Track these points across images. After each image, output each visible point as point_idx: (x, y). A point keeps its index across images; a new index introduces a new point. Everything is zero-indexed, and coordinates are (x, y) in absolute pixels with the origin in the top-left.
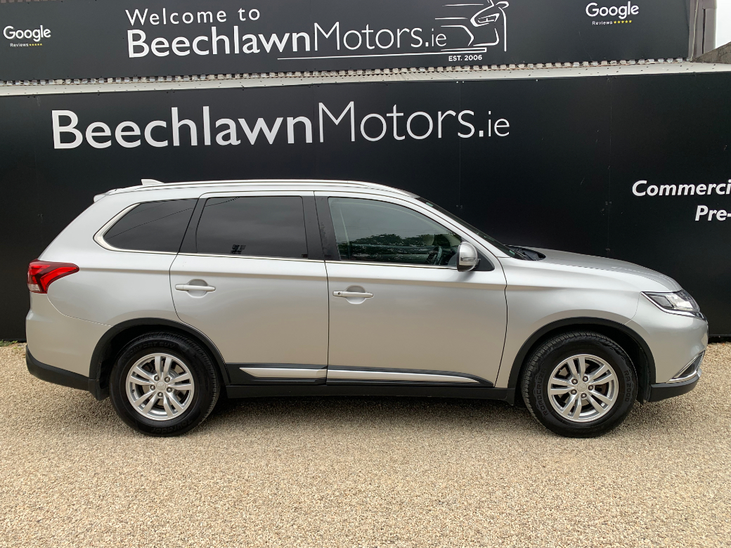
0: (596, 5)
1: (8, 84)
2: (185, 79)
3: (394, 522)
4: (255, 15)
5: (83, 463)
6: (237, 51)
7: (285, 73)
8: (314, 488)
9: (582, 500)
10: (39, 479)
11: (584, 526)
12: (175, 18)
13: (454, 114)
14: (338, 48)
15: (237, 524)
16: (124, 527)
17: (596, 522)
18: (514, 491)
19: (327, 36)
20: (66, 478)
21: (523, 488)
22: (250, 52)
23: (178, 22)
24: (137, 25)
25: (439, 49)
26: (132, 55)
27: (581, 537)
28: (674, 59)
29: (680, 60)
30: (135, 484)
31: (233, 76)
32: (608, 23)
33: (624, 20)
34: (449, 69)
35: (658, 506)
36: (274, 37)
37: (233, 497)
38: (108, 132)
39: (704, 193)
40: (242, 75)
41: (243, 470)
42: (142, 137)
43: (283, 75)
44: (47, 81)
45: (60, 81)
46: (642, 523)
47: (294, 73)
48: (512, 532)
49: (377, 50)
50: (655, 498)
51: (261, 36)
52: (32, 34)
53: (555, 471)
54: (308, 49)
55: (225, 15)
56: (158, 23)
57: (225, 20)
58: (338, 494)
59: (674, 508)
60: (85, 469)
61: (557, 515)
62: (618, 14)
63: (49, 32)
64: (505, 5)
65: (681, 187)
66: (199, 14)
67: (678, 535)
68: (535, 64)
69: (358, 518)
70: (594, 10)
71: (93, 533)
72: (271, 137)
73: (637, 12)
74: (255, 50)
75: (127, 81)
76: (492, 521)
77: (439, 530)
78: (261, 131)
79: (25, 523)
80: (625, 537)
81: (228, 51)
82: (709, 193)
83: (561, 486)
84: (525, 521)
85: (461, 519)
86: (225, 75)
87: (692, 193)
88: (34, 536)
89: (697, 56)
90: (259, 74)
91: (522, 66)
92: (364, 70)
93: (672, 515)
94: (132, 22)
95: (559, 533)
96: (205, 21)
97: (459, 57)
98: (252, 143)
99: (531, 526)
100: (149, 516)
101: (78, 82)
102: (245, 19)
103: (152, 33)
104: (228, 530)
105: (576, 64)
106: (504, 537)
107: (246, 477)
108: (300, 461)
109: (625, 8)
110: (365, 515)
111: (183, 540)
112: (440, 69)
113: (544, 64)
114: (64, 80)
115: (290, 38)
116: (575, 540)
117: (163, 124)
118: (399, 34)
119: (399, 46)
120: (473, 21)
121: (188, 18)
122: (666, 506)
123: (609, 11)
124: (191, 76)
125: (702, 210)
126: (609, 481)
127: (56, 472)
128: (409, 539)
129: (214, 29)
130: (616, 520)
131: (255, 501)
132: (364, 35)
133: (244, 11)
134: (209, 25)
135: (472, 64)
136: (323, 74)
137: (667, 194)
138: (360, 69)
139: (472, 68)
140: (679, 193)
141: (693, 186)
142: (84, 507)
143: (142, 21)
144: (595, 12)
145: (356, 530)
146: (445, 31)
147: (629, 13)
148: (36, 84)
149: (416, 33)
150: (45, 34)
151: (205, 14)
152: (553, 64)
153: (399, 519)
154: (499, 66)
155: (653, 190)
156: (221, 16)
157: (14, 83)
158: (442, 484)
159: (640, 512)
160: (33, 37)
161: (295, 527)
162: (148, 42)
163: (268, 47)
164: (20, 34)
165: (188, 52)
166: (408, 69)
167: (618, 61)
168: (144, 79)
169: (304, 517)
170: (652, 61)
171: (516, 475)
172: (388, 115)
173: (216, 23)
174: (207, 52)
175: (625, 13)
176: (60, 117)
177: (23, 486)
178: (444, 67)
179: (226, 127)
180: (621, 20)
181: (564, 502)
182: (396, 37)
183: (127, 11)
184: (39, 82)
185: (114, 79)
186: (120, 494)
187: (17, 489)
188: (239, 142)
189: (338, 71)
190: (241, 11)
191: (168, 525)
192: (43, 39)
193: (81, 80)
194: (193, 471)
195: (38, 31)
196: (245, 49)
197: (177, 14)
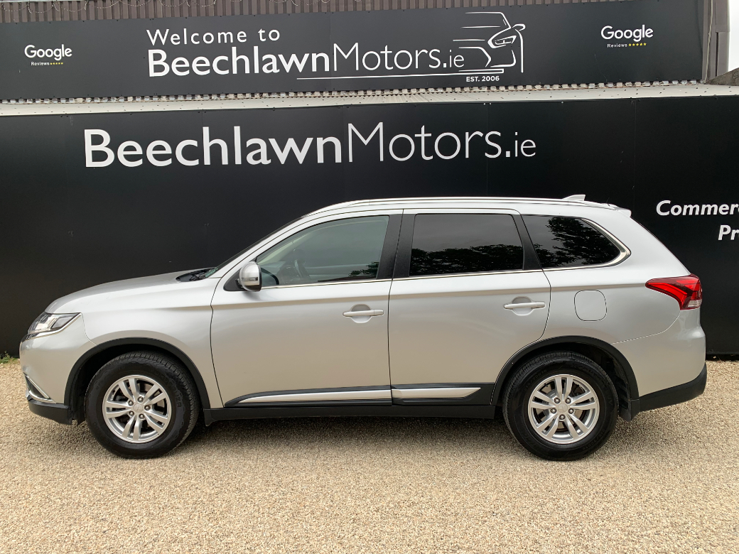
0: (611, 28)
1: (28, 102)
2: (205, 98)
3: (452, 532)
4: (275, 35)
5: (136, 477)
6: (257, 71)
7: (304, 93)
8: (368, 500)
9: (632, 511)
10: (96, 491)
11: (638, 536)
12: (196, 38)
13: (481, 134)
14: (357, 69)
15: (299, 534)
16: (190, 537)
17: (649, 532)
18: (564, 503)
19: (346, 57)
20: (122, 491)
21: (572, 500)
22: (270, 71)
23: (198, 43)
24: (158, 45)
25: (457, 70)
26: (152, 74)
27: (637, 546)
28: (688, 81)
29: (694, 82)
30: (192, 497)
31: (253, 95)
32: (623, 45)
33: (639, 43)
34: (467, 89)
35: (706, 517)
36: (294, 58)
37: (291, 509)
38: (139, 151)
39: (727, 213)
40: (261, 94)
41: (295, 483)
42: (173, 156)
43: (302, 94)
44: (67, 99)
45: (81, 100)
46: (694, 533)
47: (313, 92)
48: (569, 542)
49: (396, 71)
50: (703, 509)
51: (281, 57)
52: (53, 53)
53: (601, 484)
54: (327, 69)
55: (245, 36)
56: (179, 43)
57: (245, 40)
58: (392, 506)
59: (722, 518)
60: (140, 481)
61: (610, 526)
62: (633, 37)
63: (70, 51)
64: (522, 27)
65: (704, 207)
66: (219, 34)
67: (728, 543)
68: (551, 85)
69: (416, 528)
70: (609, 33)
71: (160, 543)
72: (301, 157)
73: (652, 35)
74: (275, 70)
75: (147, 99)
76: (547, 531)
77: (497, 539)
78: (291, 151)
79: (92, 534)
80: (679, 546)
81: (247, 71)
82: (732, 213)
83: (610, 499)
84: (580, 532)
85: (517, 530)
86: (244, 94)
87: (715, 213)
88: (103, 547)
89: (711, 78)
90: (279, 93)
91: (538, 87)
92: (383, 90)
93: (720, 525)
94: (153, 42)
95: (614, 543)
96: (226, 42)
97: (476, 77)
98: (283, 162)
99: (586, 536)
100: (212, 527)
101: (99, 101)
102: (265, 40)
103: (172, 52)
104: (291, 540)
105: (592, 85)
106: (562, 546)
107: (300, 490)
108: (349, 475)
109: (640, 31)
110: (423, 526)
111: (249, 549)
112: (458, 90)
113: (561, 85)
114: (85, 98)
115: (310, 59)
116: (631, 549)
117: (195, 143)
118: (417, 55)
119: (417, 67)
120: (490, 42)
121: (208, 38)
122: (714, 517)
123: (623, 34)
124: (210, 95)
125: (725, 230)
126: (655, 493)
127: (112, 485)
128: (469, 549)
129: (234, 49)
130: (667, 530)
131: (313, 513)
132: (382, 56)
133: (264, 32)
134: (229, 45)
135: (489, 85)
136: (342, 94)
137: (691, 213)
138: (378, 90)
139: (489, 88)
140: (703, 213)
141: (715, 206)
142: (146, 518)
143: (163, 41)
144: (610, 35)
145: (417, 539)
146: (463, 52)
147: (644, 36)
148: (56, 102)
149: (434, 54)
150: (66, 53)
151: (225, 35)
152: (570, 85)
153: (456, 529)
154: (516, 86)
155: (676, 210)
156: (242, 36)
157: (34, 101)
158: (492, 496)
159: (690, 523)
160: (54, 56)
161: (357, 537)
162: (169, 61)
163: (288, 67)
164: (41, 53)
165: (208, 72)
166: (427, 89)
167: (633, 83)
168: (164, 98)
169: (363, 529)
170: (666, 83)
171: (563, 488)
172: (416, 135)
173: (236, 43)
174: (227, 72)
175: (640, 36)
176: (93, 136)
177: (82, 499)
178: (462, 88)
179: (257, 146)
180: (636, 43)
181: (615, 513)
182: (414, 58)
183: (148, 31)
184: (59, 100)
185: (134, 98)
186: (180, 506)
187: (77, 501)
188: (270, 161)
189: (356, 91)
190: (261, 32)
191: (232, 535)
192: (64, 58)
193: (101, 98)
194: (247, 484)
195: (60, 50)
196: (265, 69)
197: (197, 34)
